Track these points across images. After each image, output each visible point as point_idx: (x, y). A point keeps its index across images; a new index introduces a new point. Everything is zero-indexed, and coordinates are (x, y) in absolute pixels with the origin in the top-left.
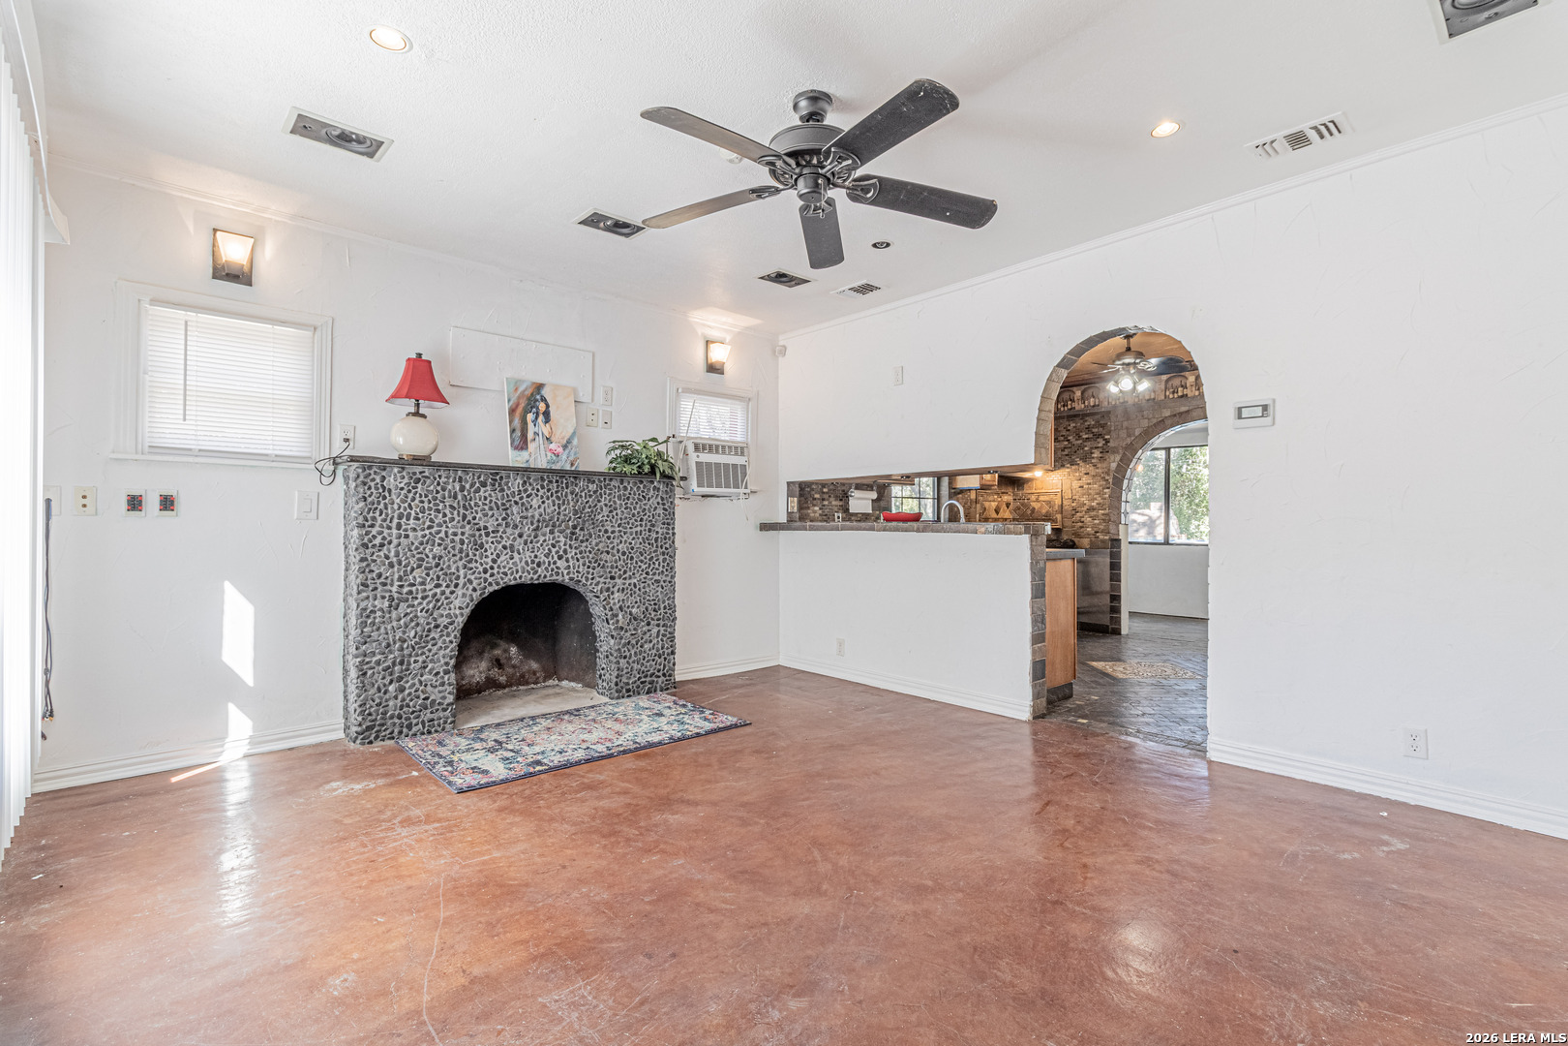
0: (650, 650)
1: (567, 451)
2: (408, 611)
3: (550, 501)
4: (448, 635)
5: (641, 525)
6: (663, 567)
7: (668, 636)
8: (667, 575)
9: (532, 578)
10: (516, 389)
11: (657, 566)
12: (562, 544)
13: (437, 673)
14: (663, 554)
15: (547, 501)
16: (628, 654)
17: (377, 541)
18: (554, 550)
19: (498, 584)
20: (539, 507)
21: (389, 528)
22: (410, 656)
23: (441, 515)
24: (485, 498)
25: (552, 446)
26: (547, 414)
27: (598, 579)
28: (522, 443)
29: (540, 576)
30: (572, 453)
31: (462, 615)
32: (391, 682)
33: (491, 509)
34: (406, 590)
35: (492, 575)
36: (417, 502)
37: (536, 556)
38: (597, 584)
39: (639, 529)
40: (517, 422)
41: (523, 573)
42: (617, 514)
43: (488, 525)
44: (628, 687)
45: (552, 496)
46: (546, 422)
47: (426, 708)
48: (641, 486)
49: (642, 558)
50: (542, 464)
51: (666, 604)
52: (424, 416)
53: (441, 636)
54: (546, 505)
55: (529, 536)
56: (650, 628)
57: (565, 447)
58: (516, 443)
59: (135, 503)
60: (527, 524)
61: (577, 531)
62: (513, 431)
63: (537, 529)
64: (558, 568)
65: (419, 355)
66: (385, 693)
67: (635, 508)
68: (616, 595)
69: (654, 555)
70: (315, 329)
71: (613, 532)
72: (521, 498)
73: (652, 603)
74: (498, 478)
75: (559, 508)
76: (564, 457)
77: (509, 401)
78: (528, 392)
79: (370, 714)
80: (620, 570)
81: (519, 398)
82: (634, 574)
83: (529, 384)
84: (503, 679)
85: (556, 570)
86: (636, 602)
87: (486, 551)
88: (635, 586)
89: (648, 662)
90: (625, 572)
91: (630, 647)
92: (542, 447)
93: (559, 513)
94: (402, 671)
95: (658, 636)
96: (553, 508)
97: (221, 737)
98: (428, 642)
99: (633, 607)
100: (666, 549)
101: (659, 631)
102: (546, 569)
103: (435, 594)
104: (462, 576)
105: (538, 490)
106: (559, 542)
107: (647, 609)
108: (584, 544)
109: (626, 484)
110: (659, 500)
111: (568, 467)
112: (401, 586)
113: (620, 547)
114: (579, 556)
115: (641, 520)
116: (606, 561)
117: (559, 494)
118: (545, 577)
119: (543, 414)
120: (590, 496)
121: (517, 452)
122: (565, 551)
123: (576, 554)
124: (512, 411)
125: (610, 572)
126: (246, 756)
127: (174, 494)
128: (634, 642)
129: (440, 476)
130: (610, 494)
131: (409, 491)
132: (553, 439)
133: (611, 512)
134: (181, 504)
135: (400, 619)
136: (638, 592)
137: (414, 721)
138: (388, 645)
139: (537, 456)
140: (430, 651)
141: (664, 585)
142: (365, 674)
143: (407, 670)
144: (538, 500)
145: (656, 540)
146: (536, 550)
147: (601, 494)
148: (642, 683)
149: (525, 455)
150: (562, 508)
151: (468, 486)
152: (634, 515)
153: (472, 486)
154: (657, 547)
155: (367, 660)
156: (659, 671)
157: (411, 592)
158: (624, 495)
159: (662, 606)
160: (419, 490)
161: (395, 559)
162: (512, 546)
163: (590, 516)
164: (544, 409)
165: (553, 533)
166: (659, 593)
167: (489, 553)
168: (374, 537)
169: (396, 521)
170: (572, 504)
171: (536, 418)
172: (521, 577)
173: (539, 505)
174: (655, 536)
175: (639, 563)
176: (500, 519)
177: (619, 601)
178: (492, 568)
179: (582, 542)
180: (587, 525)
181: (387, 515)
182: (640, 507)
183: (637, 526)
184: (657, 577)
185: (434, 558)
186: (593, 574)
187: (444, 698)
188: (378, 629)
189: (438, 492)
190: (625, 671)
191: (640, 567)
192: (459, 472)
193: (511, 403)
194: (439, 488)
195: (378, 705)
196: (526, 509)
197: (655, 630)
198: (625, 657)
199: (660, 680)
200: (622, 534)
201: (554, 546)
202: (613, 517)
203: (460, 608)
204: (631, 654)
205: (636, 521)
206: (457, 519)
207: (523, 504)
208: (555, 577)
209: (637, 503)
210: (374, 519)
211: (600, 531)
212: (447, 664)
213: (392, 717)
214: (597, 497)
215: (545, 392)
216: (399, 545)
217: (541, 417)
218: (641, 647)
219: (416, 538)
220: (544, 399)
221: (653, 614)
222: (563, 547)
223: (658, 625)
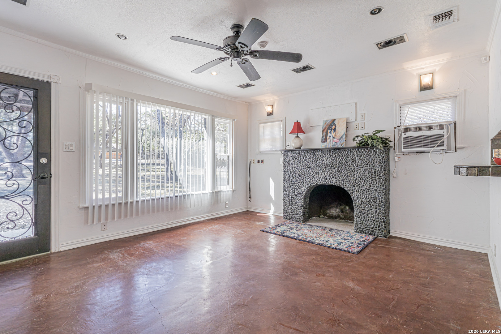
0: (371, 217)
1: (340, 141)
2: (293, 188)
3: (330, 158)
4: (302, 196)
5: (367, 167)
6: (379, 184)
7: (381, 214)
8: (381, 188)
9: (324, 183)
10: (326, 123)
11: (375, 183)
12: (334, 173)
13: (299, 206)
14: (379, 179)
15: (329, 158)
16: (361, 217)
17: (287, 170)
18: (331, 175)
19: (314, 184)
20: (326, 160)
21: (289, 167)
22: (293, 200)
23: (300, 163)
24: (311, 158)
25: (335, 140)
26: (335, 130)
27: (348, 186)
28: (325, 140)
29: (326, 182)
30: (342, 141)
31: (305, 191)
32: (289, 205)
33: (312, 161)
34: (292, 183)
35: (313, 181)
36: (295, 160)
37: (325, 176)
38: (348, 187)
39: (366, 168)
40: (324, 134)
41: (321, 181)
42: (356, 162)
43: (312, 166)
44: (361, 229)
45: (330, 156)
46: (334, 132)
47: (296, 215)
48: (367, 151)
49: (368, 180)
50: (331, 146)
51: (380, 200)
52: (299, 137)
53: (300, 196)
54: (329, 159)
55: (323, 170)
56: (371, 208)
57: (340, 139)
58: (323, 140)
59: (259, 162)
60: (322, 166)
61: (339, 168)
62: (323, 137)
63: (326, 167)
64: (333, 181)
65: (297, 121)
66: (288, 208)
67: (364, 160)
68: (355, 193)
69: (374, 179)
70: (282, 121)
71: (354, 169)
72: (321, 158)
73: (373, 198)
74: (314, 152)
75: (333, 160)
76: (339, 143)
77: (323, 127)
78: (329, 124)
79: (285, 212)
80: (357, 183)
81: (326, 126)
82: (363, 186)
83: (330, 120)
84: (342, 216)
85: (332, 181)
86: (365, 197)
87: (311, 173)
88: (364, 190)
89: (371, 222)
90: (359, 184)
91: (362, 214)
92: (331, 140)
93: (333, 162)
94: (291, 203)
95: (376, 212)
96: (331, 161)
97: (269, 209)
98: (297, 197)
99: (363, 198)
100: (380, 177)
101: (376, 211)
102: (329, 180)
103: (299, 185)
104: (305, 180)
105: (326, 155)
106: (333, 172)
107: (370, 201)
108: (342, 173)
109: (360, 150)
110: (377, 155)
111: (340, 146)
112: (291, 182)
113: (357, 175)
114: (340, 177)
115: (367, 164)
116: (351, 180)
117: (333, 156)
118: (328, 183)
119: (334, 129)
120: (345, 156)
121: (323, 143)
122: (335, 175)
123: (339, 176)
124: (323, 131)
125: (353, 184)
126: (273, 215)
127: (263, 160)
128: (364, 212)
129: (300, 153)
130: (353, 155)
131: (293, 157)
132: (336, 137)
133: (353, 161)
134: (264, 162)
135: (291, 190)
136: (365, 193)
137: (294, 217)
138: (289, 196)
139: (330, 144)
140: (297, 200)
141: (379, 192)
142: (284, 202)
143: (293, 203)
144: (326, 158)
145: (375, 173)
146: (325, 174)
147: (349, 155)
148: (367, 230)
149: (325, 144)
150: (334, 161)
151: (306, 155)
152: (364, 163)
153: (307, 155)
154: (375, 175)
155: (285, 199)
156: (376, 227)
157: (293, 183)
158: (359, 155)
159: (378, 201)
160: (295, 157)
161: (290, 175)
162: (318, 172)
163: (344, 163)
164: (334, 128)
165: (331, 169)
166: (377, 195)
167: (311, 174)
168: (286, 169)
169: (290, 165)
170: (338, 159)
171: (331, 131)
172: (321, 182)
173: (327, 159)
174: (374, 171)
175: (366, 182)
176: (315, 164)
177: (356, 195)
178: (312, 179)
179: (342, 172)
180: (343, 166)
181: (288, 163)
182: (367, 159)
183: (365, 167)
184: (375, 188)
185: (298, 175)
186: (345, 184)
187: (300, 213)
188: (287, 192)
189: (299, 157)
190: (359, 223)
191: (367, 183)
192: (304, 151)
193: (323, 128)
194: (299, 156)
195: (287, 210)
196: (323, 161)
197: (374, 210)
198: (359, 217)
199: (377, 231)
200: (358, 169)
201: (331, 173)
202: (354, 163)
203: (304, 189)
204: (362, 217)
205: (365, 165)
206: (304, 164)
207: (321, 160)
208: (331, 184)
209: (365, 158)
210: (286, 164)
211: (348, 168)
212: (301, 204)
213: (289, 214)
214: (347, 156)
215: (336, 122)
216: (291, 171)
217: (333, 131)
218: (367, 215)
219: (295, 169)
220: (335, 125)
221: (373, 203)
222: (334, 174)
223: (376, 208)
